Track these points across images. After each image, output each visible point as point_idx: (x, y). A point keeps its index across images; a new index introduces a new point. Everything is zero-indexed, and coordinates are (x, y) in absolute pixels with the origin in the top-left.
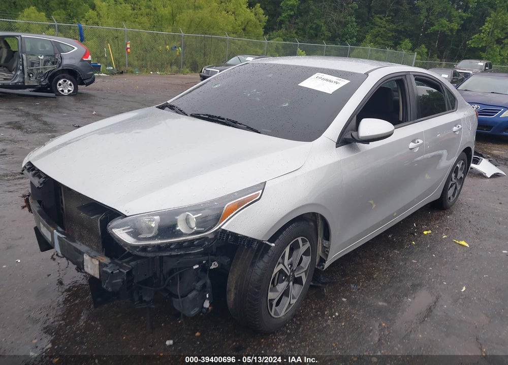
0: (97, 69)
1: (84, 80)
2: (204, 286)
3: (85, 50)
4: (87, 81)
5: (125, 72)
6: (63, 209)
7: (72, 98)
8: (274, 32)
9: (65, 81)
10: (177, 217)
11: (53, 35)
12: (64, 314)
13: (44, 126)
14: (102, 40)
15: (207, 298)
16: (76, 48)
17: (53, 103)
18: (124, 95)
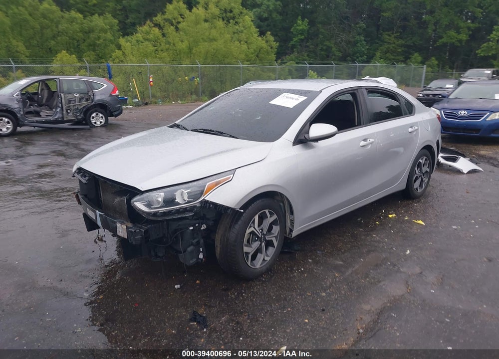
0: (124, 101)
1: (113, 112)
2: (198, 242)
3: (113, 86)
4: (116, 113)
5: (149, 103)
6: (101, 201)
7: (104, 129)
8: (287, 56)
9: (97, 114)
10: (175, 193)
11: (85, 76)
12: (105, 273)
13: (82, 152)
14: (128, 76)
15: (201, 252)
16: (105, 86)
17: (88, 134)
18: (148, 124)
